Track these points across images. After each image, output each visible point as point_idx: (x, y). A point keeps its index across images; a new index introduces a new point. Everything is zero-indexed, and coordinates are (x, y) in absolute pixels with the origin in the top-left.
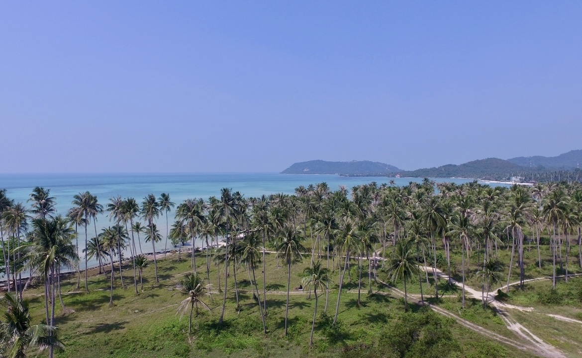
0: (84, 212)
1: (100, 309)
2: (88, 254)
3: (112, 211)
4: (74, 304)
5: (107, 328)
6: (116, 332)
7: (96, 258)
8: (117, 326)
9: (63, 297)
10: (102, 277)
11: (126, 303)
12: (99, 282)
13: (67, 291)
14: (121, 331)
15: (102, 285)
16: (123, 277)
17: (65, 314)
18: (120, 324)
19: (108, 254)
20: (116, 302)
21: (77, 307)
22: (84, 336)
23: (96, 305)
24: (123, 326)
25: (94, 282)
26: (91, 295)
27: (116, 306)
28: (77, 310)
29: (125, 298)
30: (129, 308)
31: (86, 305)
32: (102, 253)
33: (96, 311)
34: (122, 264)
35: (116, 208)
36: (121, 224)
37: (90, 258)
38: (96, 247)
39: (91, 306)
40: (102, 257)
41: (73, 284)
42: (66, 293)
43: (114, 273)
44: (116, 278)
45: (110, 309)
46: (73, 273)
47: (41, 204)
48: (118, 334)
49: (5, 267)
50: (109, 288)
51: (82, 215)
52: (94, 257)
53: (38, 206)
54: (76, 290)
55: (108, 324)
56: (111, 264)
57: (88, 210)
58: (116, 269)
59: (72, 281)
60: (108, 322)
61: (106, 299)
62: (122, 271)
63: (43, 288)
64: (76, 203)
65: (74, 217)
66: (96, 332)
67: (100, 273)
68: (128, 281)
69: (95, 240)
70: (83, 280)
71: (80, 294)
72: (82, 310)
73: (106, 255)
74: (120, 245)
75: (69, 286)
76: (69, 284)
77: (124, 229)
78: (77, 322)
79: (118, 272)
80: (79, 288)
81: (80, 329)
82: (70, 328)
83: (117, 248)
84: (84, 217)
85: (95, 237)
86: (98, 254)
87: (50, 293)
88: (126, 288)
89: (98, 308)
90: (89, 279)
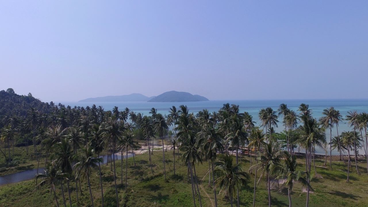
0: (330, 120)
1: (340, 182)
2: (332, 146)
3: (350, 121)
4: (323, 173)
5: (345, 195)
6: (351, 200)
7: (337, 150)
8: (352, 197)
9: (316, 167)
10: (342, 163)
11: (360, 184)
12: (339, 165)
13: (318, 165)
14: (355, 201)
15: (341, 167)
16: (358, 167)
17: (317, 177)
18: (355, 196)
19: (346, 149)
20: (351, 181)
21: (324, 175)
22: (329, 194)
23: (337, 178)
24: (357, 199)
25: (336, 164)
26: (333, 171)
27: (351, 183)
28: (324, 177)
29: (359, 180)
30: (362, 188)
31: (330, 176)
32: (342, 147)
33: (336, 182)
34: (357, 158)
35: (352, 119)
36: (357, 131)
37: (333, 149)
38: (337, 142)
39: (333, 178)
40: (342, 150)
41: (323, 162)
42: (318, 166)
43: (351, 162)
44: (352, 166)
45: (347, 184)
46: (323, 156)
47: (304, 113)
48: (353, 202)
49: (287, 144)
50: (347, 171)
51: (328, 121)
52: (336, 149)
53: (303, 114)
54: (324, 166)
55: (344, 193)
56: (349, 156)
57: (333, 118)
58: (352, 160)
59: (322, 160)
60: (345, 192)
61: (344, 177)
62: (357, 162)
63: (305, 160)
64: (325, 113)
65: (323, 122)
66: (336, 195)
67: (340, 160)
68: (362, 170)
69: (337, 138)
70: (328, 161)
71: (327, 169)
72: (327, 178)
73: (345, 149)
74: (356, 145)
75: (319, 163)
76: (320, 161)
77: (359, 134)
78: (324, 184)
79: (354, 162)
80: (326, 165)
81: (326, 189)
82: (320, 186)
83: (353, 146)
84: (330, 123)
85: (337, 136)
86: (339, 148)
87: (309, 163)
88: (360, 174)
89: (338, 181)
90: (333, 162)
